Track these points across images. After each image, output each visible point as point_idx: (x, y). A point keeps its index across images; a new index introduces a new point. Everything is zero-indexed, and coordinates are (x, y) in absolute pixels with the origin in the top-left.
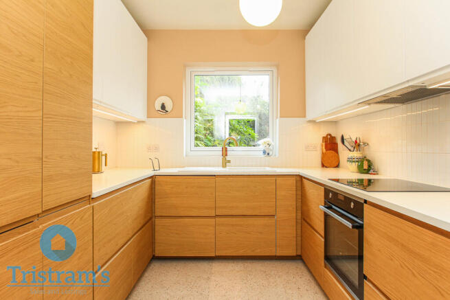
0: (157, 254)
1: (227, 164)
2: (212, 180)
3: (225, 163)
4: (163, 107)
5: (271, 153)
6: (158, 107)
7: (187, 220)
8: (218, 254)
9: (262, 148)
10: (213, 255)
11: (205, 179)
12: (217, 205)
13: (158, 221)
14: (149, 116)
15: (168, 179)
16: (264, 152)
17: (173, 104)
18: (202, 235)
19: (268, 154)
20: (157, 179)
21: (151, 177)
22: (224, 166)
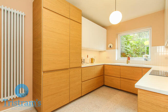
0: (105, 84)
1: (129, 63)
2: (119, 67)
3: (128, 62)
4: (110, 47)
5: (148, 60)
6: (109, 46)
7: (112, 77)
8: (121, 89)
9: (144, 58)
10: (120, 89)
11: (118, 67)
12: (121, 74)
13: (105, 76)
14: (107, 49)
15: (108, 66)
16: (145, 59)
17: (113, 45)
18: (117, 82)
19: (147, 60)
20: (105, 66)
21: (104, 65)
22: (127, 63)
